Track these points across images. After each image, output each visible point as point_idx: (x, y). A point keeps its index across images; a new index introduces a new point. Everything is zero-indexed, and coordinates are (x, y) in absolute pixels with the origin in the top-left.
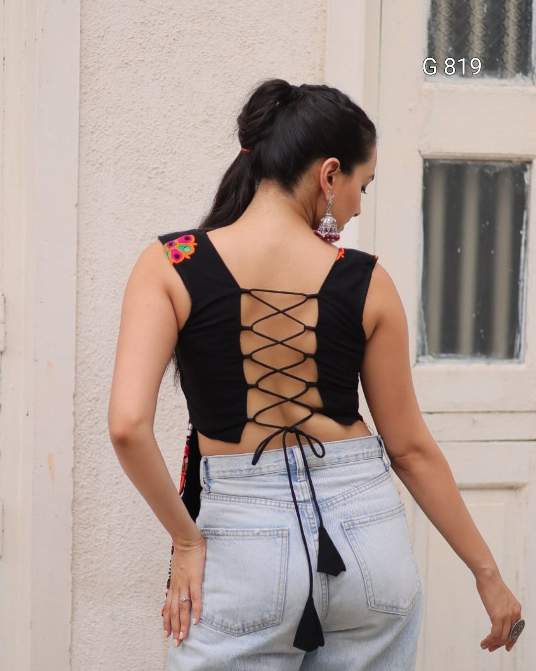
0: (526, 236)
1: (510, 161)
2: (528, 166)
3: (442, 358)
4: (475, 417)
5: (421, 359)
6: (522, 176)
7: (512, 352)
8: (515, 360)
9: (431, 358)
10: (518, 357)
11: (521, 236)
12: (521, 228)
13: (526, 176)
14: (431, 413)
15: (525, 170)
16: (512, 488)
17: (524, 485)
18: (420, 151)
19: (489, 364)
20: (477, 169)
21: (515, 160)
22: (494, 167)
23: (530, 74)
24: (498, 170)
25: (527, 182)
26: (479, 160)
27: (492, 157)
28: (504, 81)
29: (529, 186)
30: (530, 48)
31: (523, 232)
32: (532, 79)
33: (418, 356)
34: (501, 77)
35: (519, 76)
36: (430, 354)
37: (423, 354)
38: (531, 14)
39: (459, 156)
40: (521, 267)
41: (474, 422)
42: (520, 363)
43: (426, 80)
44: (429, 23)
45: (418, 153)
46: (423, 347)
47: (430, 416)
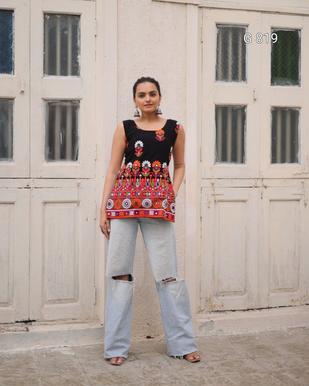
0: (246, 127)
1: (240, 106)
2: (246, 107)
3: (222, 163)
4: (232, 180)
5: (216, 163)
6: (244, 110)
7: (243, 161)
8: (243, 164)
9: (218, 163)
10: (244, 163)
11: (244, 127)
12: (244, 125)
13: (245, 110)
14: (219, 179)
15: (245, 108)
16: (243, 201)
17: (247, 200)
18: (214, 103)
19: (236, 165)
20: (231, 108)
21: (242, 105)
22: (236, 108)
23: (245, 81)
24: (237, 108)
25: (245, 112)
26: (231, 106)
27: (235, 104)
28: (238, 83)
29: (246, 113)
30: (246, 73)
31: (245, 127)
32: (246, 82)
33: (215, 162)
34: (237, 82)
35: (242, 81)
36: (218, 162)
37: (217, 162)
38: (245, 63)
39: (225, 104)
40: (245, 137)
41: (232, 181)
42: (245, 164)
43: (215, 83)
44: (216, 66)
45: (213, 103)
46: (216, 160)
47: (219, 180)
